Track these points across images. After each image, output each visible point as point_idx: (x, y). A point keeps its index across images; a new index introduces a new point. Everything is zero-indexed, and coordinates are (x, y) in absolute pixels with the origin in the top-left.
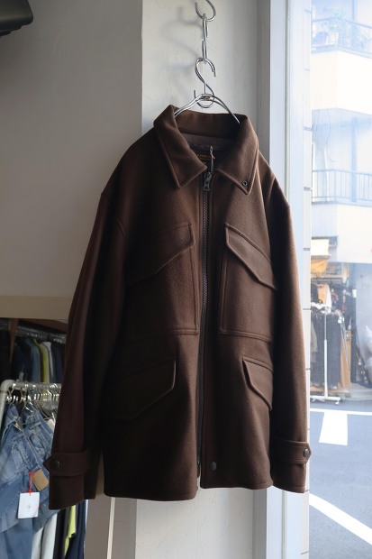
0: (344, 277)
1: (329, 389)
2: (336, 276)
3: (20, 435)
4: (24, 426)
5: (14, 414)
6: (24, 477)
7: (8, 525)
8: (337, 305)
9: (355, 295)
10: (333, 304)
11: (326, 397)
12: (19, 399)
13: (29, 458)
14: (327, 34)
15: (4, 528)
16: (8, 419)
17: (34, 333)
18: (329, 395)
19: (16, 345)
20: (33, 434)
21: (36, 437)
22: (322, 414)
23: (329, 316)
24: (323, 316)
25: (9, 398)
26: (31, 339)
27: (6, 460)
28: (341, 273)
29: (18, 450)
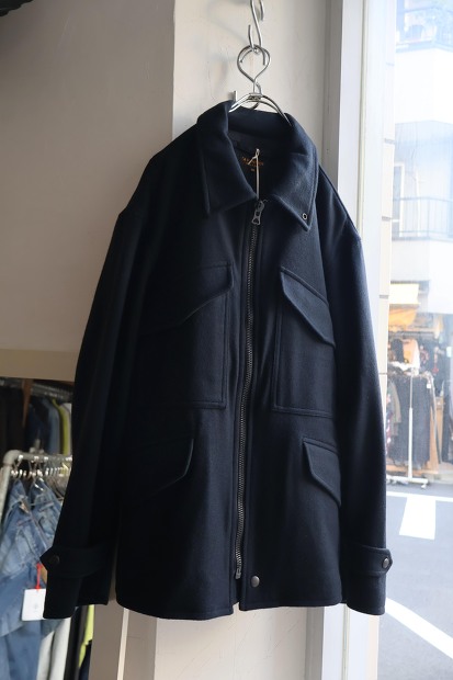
0: (437, 331)
1: (414, 469)
2: (426, 330)
3: (27, 519)
4: (33, 508)
5: (20, 493)
6: (30, 569)
7: (10, 628)
8: (427, 365)
9: (449, 354)
10: (422, 365)
11: (410, 478)
12: (28, 474)
13: (38, 547)
14: (422, 27)
15: (5, 631)
16: (12, 498)
17: (53, 393)
18: (414, 477)
19: (31, 406)
20: (43, 518)
21: (47, 522)
22: (404, 500)
23: (416, 379)
24: (408, 379)
25: (14, 473)
26: (49, 399)
27: (9, 549)
28: (432, 327)
29: (24, 536)
